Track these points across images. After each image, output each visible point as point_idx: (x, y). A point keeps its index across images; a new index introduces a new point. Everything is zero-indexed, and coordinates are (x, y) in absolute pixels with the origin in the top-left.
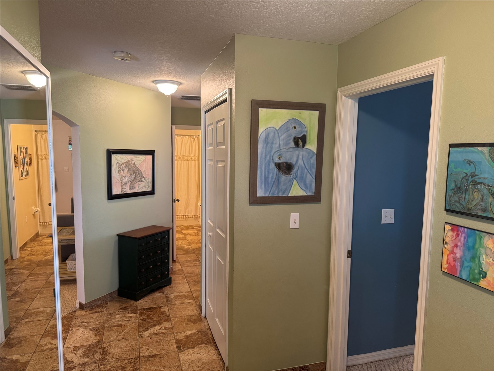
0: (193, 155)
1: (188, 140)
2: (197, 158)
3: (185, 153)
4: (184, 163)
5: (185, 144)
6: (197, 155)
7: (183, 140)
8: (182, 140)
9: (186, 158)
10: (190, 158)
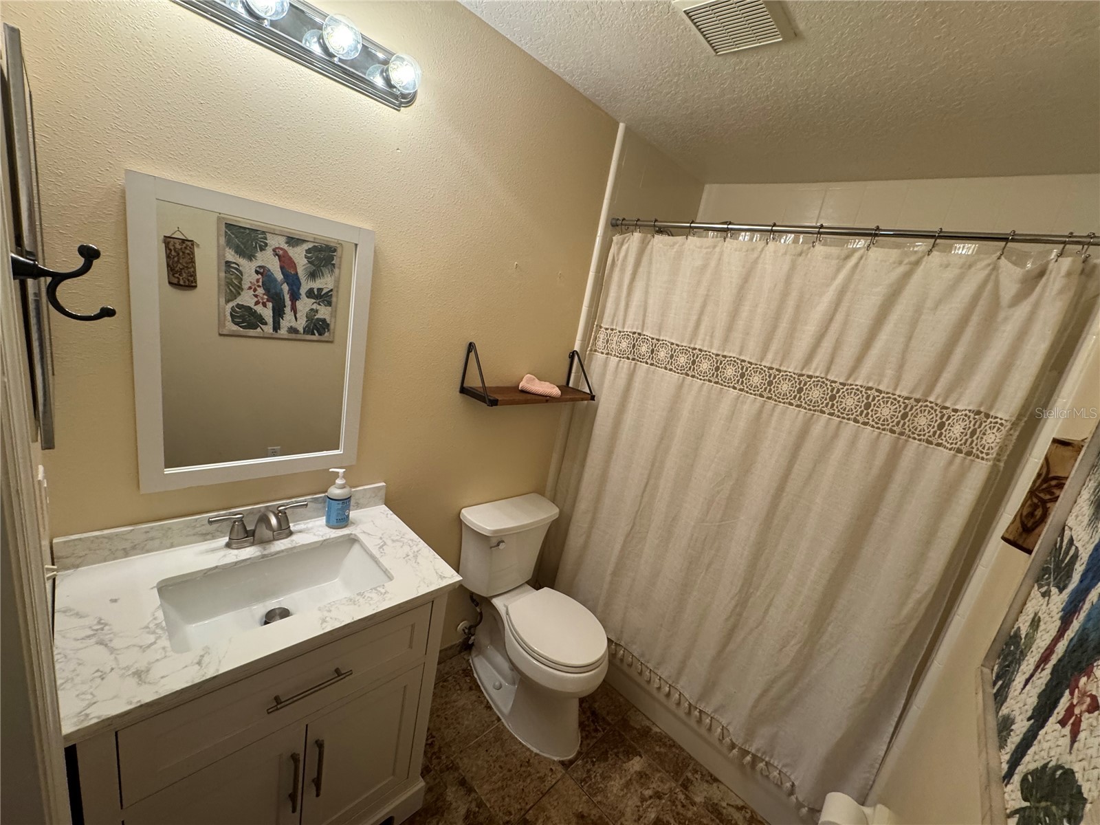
0: (967, 401)
1: (959, 280)
2: (992, 439)
3: (889, 373)
4: (853, 442)
5: (918, 310)
6: (1007, 409)
7: (907, 276)
8: (902, 269)
9: (886, 412)
10: (922, 421)
